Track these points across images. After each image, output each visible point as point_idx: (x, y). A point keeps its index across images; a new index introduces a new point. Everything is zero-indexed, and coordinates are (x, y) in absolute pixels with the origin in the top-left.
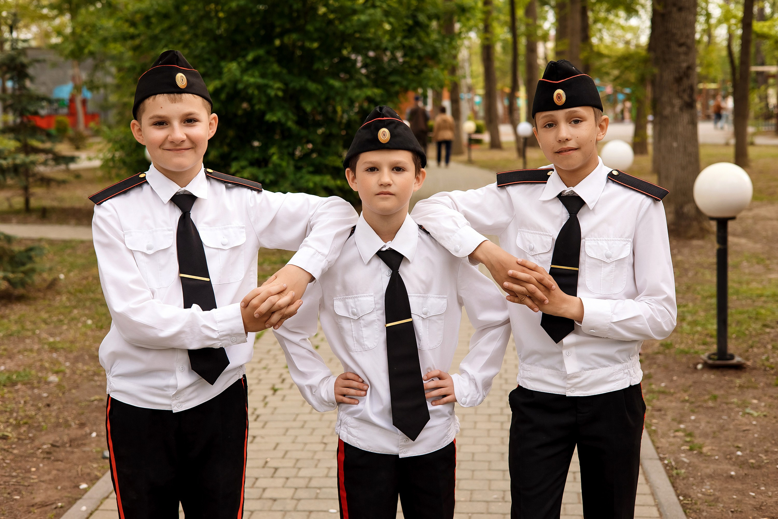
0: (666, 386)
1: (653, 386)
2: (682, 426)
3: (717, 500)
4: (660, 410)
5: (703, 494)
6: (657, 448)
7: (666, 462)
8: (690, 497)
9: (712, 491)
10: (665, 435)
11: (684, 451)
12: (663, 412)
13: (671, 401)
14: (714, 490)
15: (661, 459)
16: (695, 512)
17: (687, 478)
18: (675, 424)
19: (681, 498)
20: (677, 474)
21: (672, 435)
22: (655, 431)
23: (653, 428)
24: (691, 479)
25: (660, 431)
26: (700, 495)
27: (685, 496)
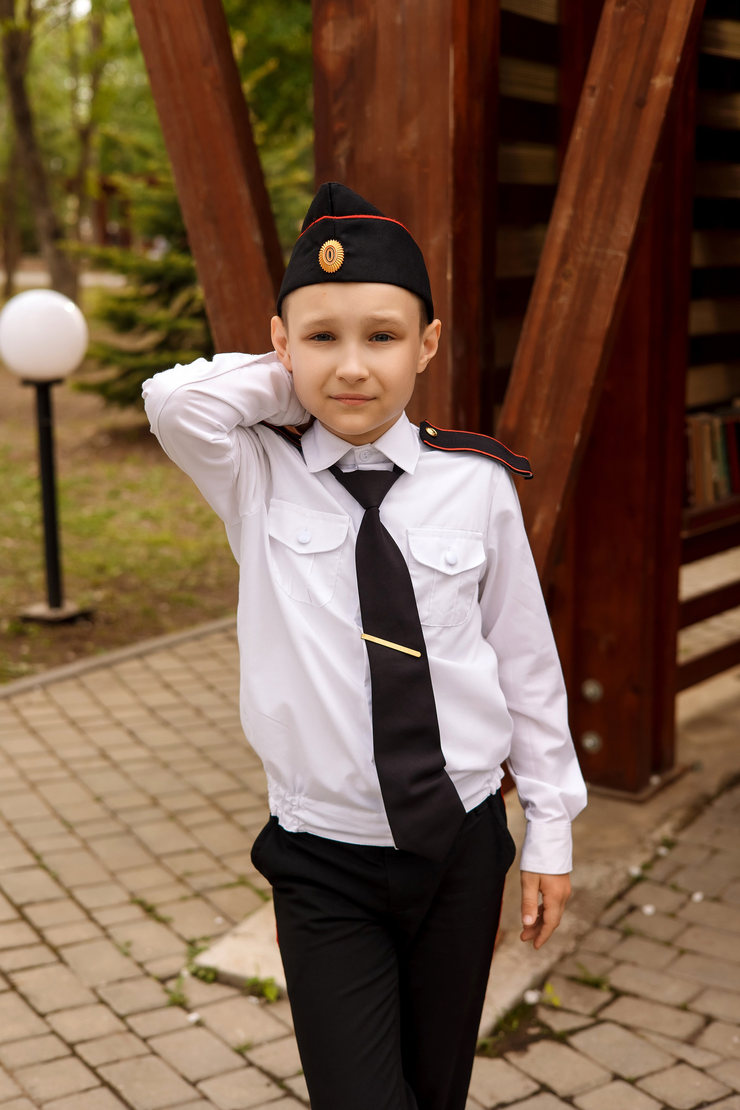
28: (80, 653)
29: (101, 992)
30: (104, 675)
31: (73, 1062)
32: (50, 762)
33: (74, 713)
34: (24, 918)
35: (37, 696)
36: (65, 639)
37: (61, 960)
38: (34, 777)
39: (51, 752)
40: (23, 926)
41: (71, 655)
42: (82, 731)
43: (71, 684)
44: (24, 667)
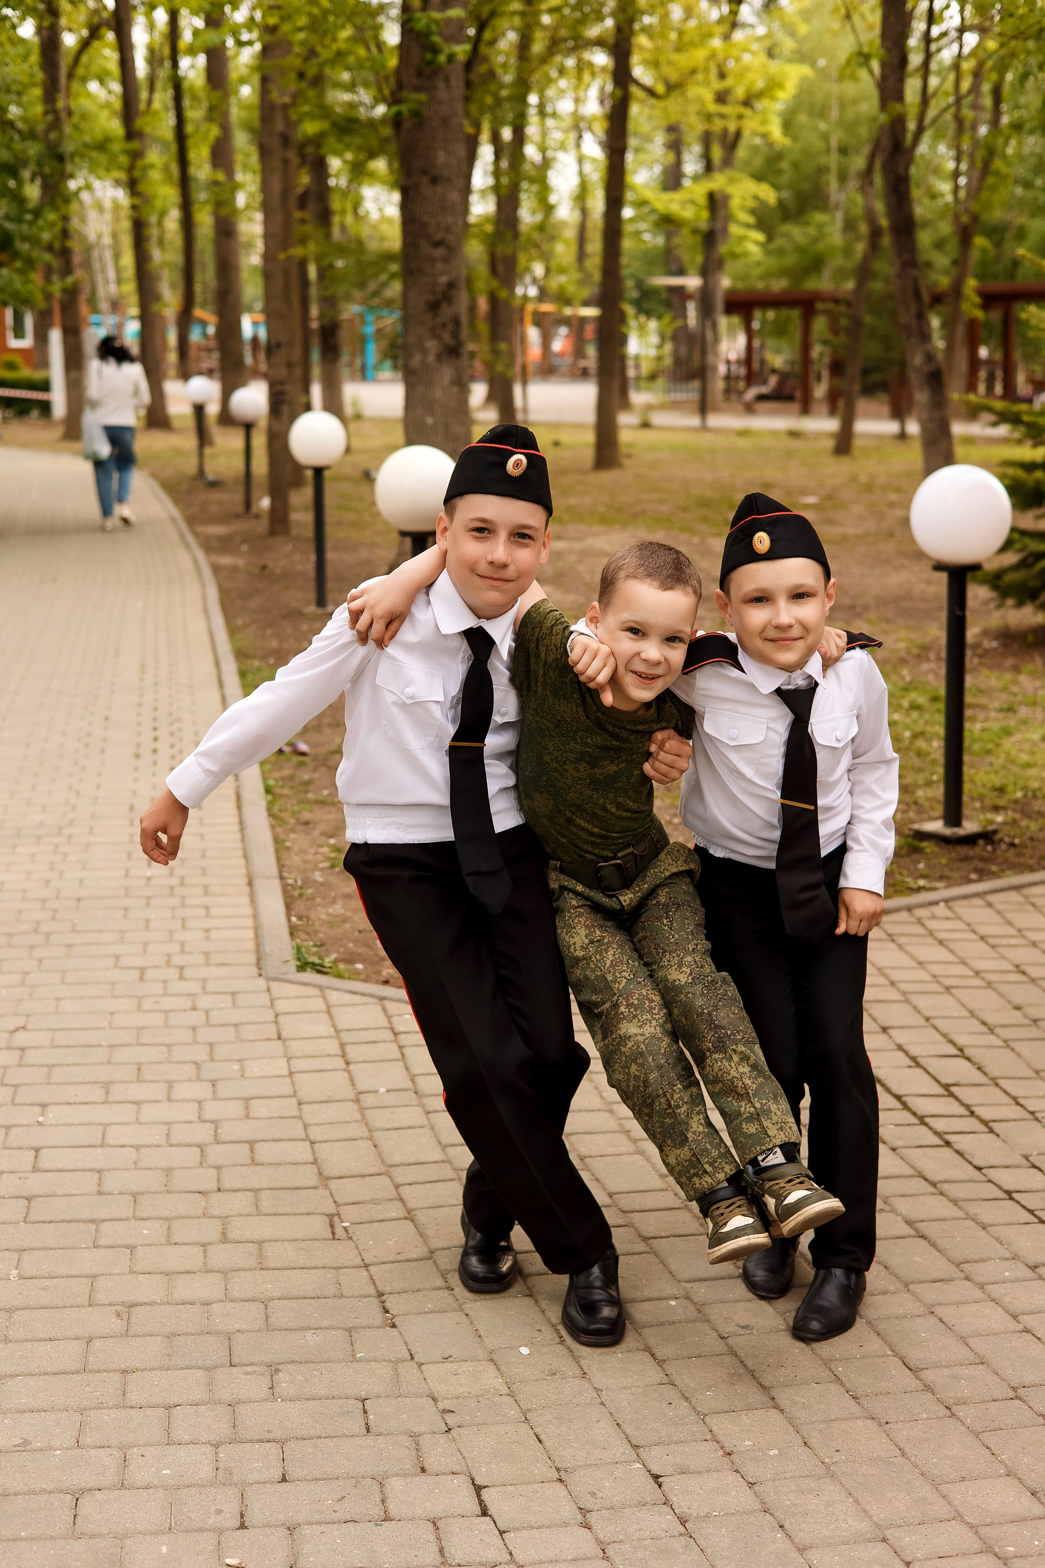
0: (329, 795)
1: (311, 796)
2: (332, 841)
3: (345, 920)
4: (307, 823)
5: (328, 914)
6: (281, 867)
7: (290, 881)
8: (308, 918)
9: (342, 911)
10: (302, 852)
11: (322, 870)
12: (311, 826)
13: (329, 812)
14: (346, 910)
15: (282, 878)
16: (308, 933)
17: (312, 898)
18: (323, 839)
19: (294, 919)
20: (301, 895)
21: (312, 851)
22: (288, 849)
23: (288, 844)
24: (319, 900)
25: (296, 849)
26: (323, 916)
27: (300, 918)
28: (983, 874)
29: (1033, 1159)
30: (1013, 896)
31: (1011, 1202)
32: (962, 970)
33: (983, 930)
34: (952, 1095)
35: (941, 910)
36: (966, 859)
37: (991, 1131)
38: (948, 982)
39: (964, 963)
40: (951, 1100)
41: (974, 876)
42: (993, 947)
43: (978, 901)
44: (922, 882)
